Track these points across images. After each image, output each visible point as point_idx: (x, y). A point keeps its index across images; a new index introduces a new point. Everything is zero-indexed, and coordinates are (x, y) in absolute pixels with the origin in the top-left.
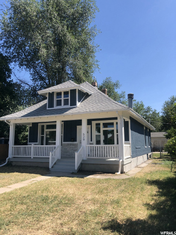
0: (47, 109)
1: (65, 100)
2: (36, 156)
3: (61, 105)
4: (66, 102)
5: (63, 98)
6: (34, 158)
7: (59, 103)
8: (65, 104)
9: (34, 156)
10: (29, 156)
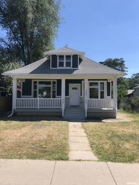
0: (51, 68)
1: (67, 62)
2: (42, 107)
3: (63, 66)
4: (68, 64)
5: (65, 61)
6: (40, 108)
7: (61, 64)
8: (67, 66)
9: (40, 107)
10: (35, 107)
